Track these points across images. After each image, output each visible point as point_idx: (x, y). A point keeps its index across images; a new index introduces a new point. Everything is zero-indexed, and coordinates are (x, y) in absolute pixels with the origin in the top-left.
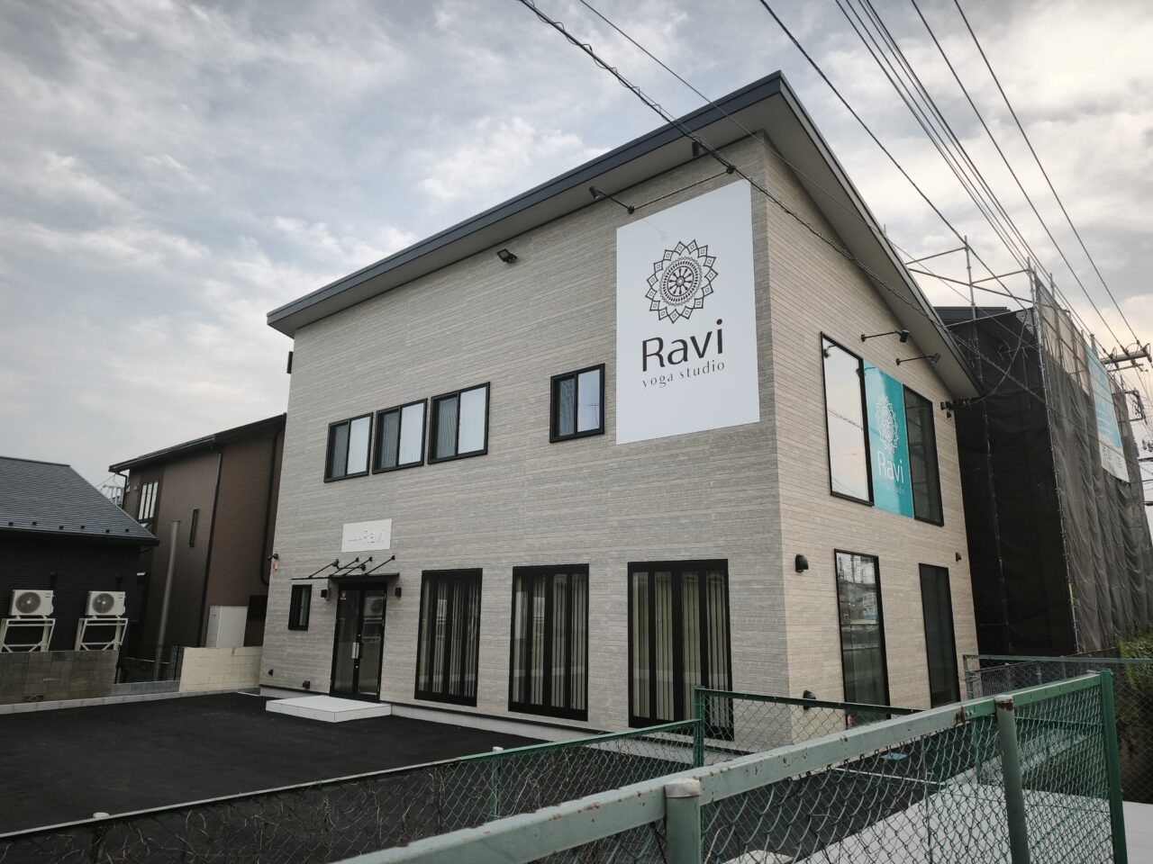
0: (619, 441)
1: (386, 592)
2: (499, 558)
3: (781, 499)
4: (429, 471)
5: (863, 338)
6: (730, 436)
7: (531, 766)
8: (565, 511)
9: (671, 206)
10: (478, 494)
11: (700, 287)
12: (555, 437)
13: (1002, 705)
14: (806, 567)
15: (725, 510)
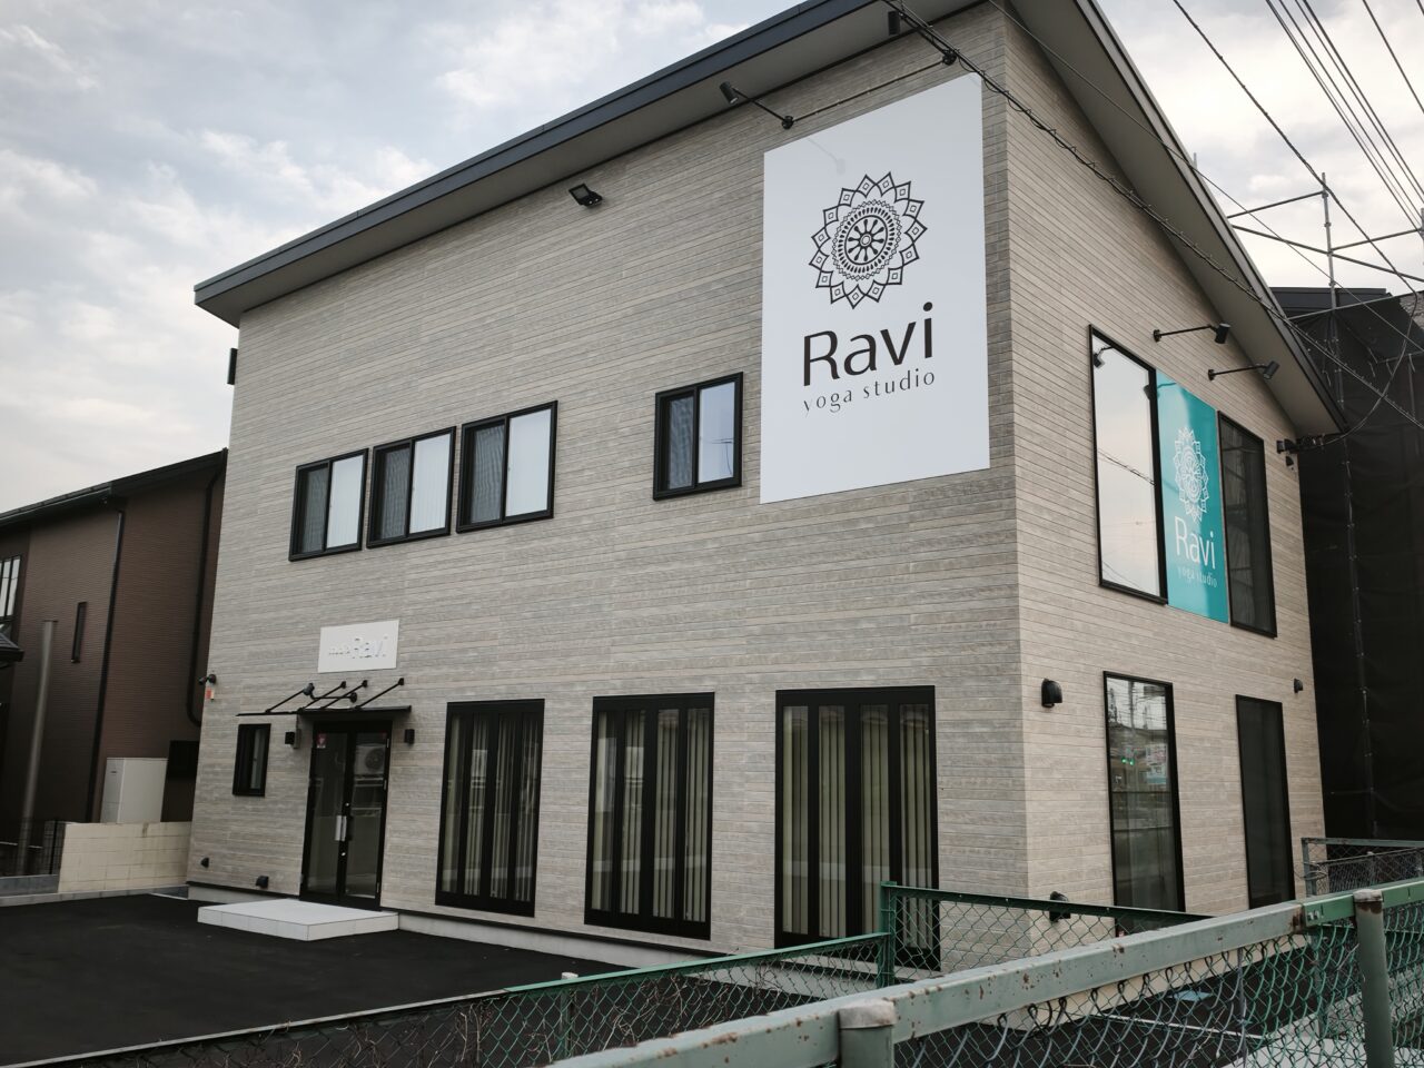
0: (766, 496)
1: (389, 736)
2: (571, 684)
3: (1021, 592)
4: (459, 544)
5: (1157, 336)
6: (942, 490)
7: (623, 1003)
8: (676, 609)
9: (853, 117)
10: (538, 582)
11: (898, 249)
12: (663, 490)
13: (1365, 904)
14: (1059, 699)
15: (931, 608)
